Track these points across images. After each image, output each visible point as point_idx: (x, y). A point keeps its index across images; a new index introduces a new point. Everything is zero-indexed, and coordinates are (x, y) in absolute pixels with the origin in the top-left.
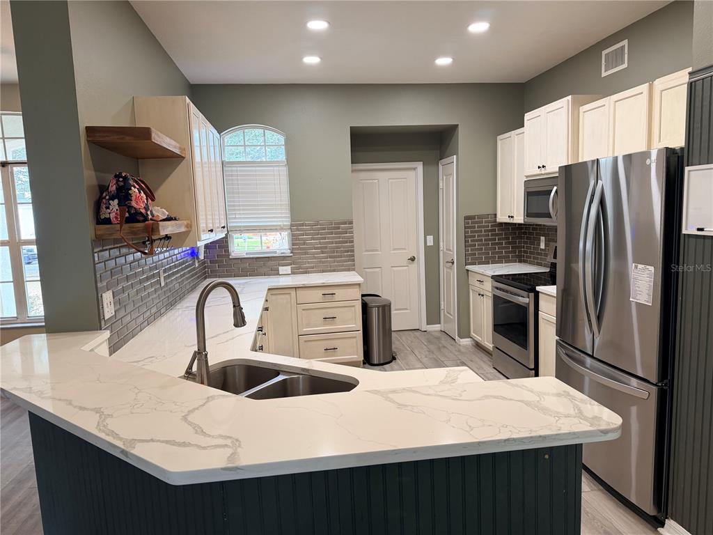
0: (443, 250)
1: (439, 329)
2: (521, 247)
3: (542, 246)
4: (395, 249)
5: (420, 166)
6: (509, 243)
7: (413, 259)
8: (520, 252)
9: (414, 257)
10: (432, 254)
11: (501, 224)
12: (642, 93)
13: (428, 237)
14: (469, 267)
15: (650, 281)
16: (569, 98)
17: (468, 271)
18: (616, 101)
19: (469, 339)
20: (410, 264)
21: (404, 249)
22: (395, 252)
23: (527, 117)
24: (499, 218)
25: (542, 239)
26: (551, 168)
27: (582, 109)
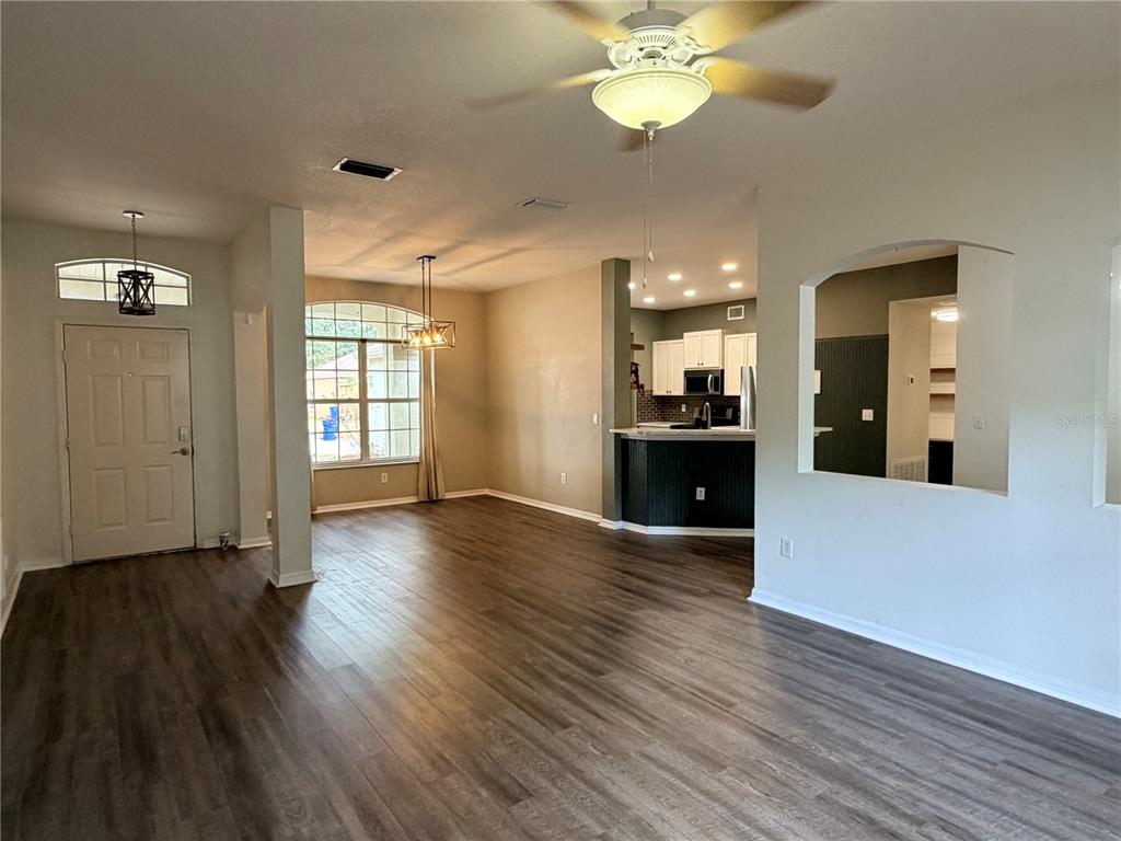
11: (656, 397)
23: (685, 335)
24: (656, 393)
25: (684, 406)
26: (707, 365)
27: (726, 337)
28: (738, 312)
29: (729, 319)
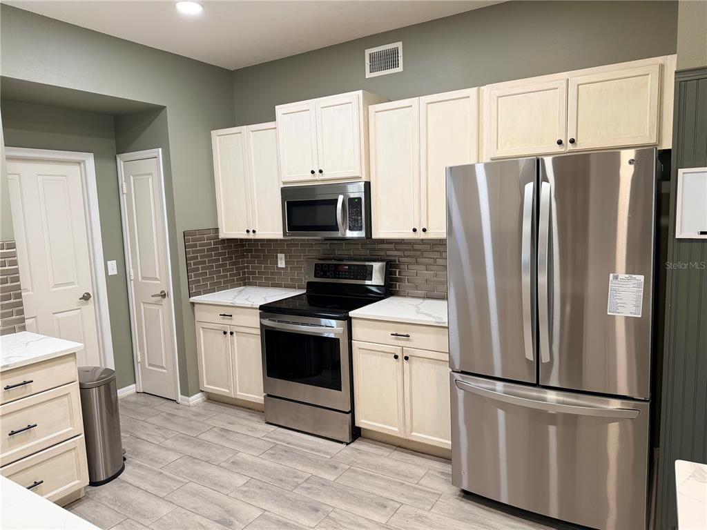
0: (136, 280)
1: (134, 390)
2: (244, 268)
3: (281, 264)
4: (56, 286)
5: (89, 160)
6: (234, 264)
7: (86, 297)
8: (244, 273)
9: (88, 294)
10: (119, 287)
11: (224, 241)
12: (469, 97)
13: (108, 262)
14: (193, 299)
15: (638, 291)
16: (360, 92)
17: (193, 304)
18: (428, 103)
19: (200, 394)
20: (82, 304)
21: (73, 283)
22: (56, 289)
23: (280, 110)
24: (225, 233)
25: (281, 257)
26: (332, 173)
27: (372, 108)
28: (389, 59)
29: (368, 75)
